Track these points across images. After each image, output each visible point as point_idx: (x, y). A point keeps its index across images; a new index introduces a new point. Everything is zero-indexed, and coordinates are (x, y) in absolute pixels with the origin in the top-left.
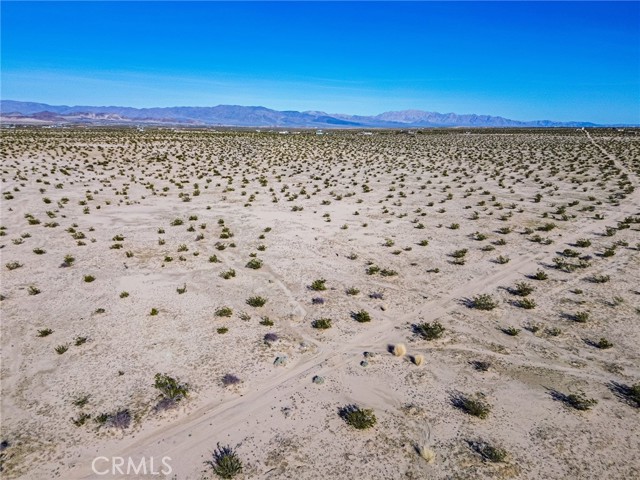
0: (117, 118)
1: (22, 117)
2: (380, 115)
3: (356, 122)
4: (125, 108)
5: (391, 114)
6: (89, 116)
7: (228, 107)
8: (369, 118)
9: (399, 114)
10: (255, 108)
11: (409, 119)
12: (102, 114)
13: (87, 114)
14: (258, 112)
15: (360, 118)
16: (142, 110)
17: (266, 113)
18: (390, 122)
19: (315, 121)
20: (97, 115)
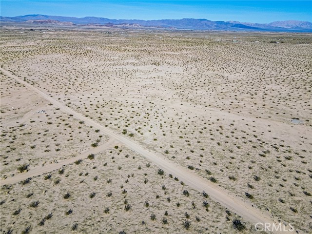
0: (138, 26)
1: (101, 26)
2: (271, 23)
3: (257, 27)
4: (140, 21)
5: (278, 22)
6: (127, 25)
7: (188, 19)
8: (264, 25)
9: (284, 23)
10: (201, 20)
11: (289, 26)
12: (132, 24)
13: (126, 24)
14: (202, 22)
15: (259, 25)
16: (147, 21)
17: (206, 22)
18: (277, 27)
19: (232, 26)
20: (130, 25)
